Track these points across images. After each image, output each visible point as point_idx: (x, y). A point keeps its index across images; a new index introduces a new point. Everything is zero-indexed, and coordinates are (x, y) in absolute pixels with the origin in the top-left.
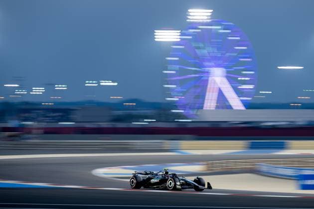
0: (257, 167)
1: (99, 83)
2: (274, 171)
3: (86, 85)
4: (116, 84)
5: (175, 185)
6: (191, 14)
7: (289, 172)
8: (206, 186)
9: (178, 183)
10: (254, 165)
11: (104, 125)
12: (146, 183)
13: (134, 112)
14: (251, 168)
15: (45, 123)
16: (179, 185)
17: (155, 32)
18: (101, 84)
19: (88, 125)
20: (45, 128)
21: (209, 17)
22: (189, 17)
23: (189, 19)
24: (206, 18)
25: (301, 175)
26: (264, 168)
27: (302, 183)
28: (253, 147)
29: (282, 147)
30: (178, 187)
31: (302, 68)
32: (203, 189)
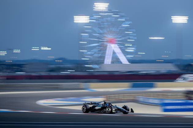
0: (137, 99)
1: (40, 48)
2: (147, 101)
3: (32, 49)
4: (50, 49)
5: (112, 110)
6: (96, 6)
7: (156, 101)
8: (130, 111)
9: (114, 109)
10: (135, 97)
11: (43, 74)
12: (92, 110)
13: (62, 66)
14: (133, 99)
15: (8, 73)
16: (114, 110)
17: (74, 17)
18: (42, 49)
19: (33, 74)
20: (7, 76)
21: (107, 8)
22: (95, 8)
23: (95, 9)
24: (105, 8)
25: (163, 103)
26: (141, 99)
27: (164, 108)
28: (134, 86)
29: (151, 86)
30: (113, 111)
31: (163, 38)
32: (128, 113)
